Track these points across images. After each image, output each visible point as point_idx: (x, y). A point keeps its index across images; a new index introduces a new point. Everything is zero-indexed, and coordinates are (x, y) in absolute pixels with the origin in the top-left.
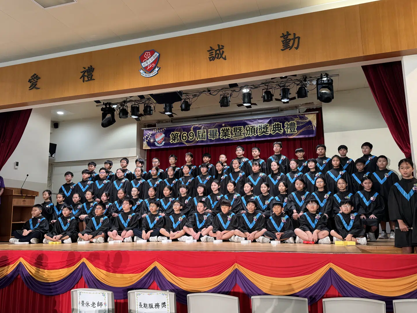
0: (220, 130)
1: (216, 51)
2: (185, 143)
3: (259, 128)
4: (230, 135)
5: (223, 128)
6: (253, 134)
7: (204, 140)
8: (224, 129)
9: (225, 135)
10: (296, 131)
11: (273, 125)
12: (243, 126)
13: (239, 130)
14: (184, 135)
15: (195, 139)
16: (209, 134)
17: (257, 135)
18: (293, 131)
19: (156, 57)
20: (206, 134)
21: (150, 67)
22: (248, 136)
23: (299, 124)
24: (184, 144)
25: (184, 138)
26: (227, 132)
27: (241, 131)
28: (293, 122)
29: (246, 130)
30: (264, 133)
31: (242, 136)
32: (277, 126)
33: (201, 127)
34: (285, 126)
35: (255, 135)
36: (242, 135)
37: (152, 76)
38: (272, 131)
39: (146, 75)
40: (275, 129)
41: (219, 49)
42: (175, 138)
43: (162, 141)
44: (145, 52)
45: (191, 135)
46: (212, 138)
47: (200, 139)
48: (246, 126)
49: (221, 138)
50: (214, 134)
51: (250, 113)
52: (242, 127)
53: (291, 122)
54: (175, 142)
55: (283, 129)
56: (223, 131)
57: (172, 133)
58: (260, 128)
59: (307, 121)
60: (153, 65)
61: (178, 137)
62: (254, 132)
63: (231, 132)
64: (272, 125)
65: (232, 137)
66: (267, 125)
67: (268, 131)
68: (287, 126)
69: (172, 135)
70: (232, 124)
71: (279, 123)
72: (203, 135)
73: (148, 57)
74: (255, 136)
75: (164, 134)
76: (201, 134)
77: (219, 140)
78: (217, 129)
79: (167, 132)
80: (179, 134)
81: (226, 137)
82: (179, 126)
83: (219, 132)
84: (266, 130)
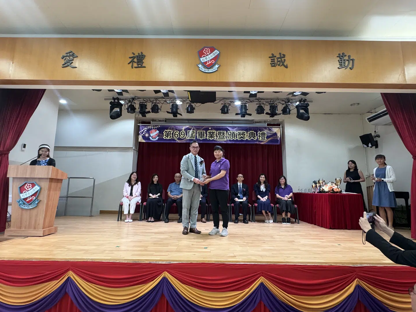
0: (207, 132)
1: (278, 58)
4: (215, 137)
5: (210, 131)
6: (234, 138)
7: (193, 139)
8: (211, 132)
9: (211, 137)
10: (266, 139)
11: (249, 133)
12: (225, 131)
13: (222, 134)
14: (176, 133)
15: (185, 138)
16: (198, 135)
17: (236, 139)
18: (263, 139)
19: (216, 55)
20: (195, 134)
21: (210, 63)
22: (229, 139)
23: (268, 134)
24: (176, 140)
25: (176, 136)
26: (213, 134)
27: (224, 135)
29: (228, 135)
30: (242, 139)
31: (225, 139)
32: (252, 134)
33: (192, 128)
34: (258, 134)
35: (235, 139)
37: (211, 71)
38: (248, 137)
39: (205, 70)
40: (250, 136)
41: (281, 58)
42: (168, 135)
43: (156, 136)
44: (205, 47)
45: (183, 133)
46: (200, 138)
47: (190, 138)
48: (228, 131)
49: (208, 139)
50: (202, 135)
51: (231, 122)
53: (263, 132)
54: (168, 138)
55: (256, 136)
57: (166, 131)
58: (239, 134)
59: (274, 132)
60: (213, 62)
61: (170, 134)
63: (216, 135)
64: (249, 132)
65: (216, 139)
66: (245, 132)
67: (245, 137)
68: (259, 135)
69: (166, 132)
70: (217, 129)
71: (253, 131)
72: (193, 135)
73: (208, 53)
74: (235, 140)
75: (158, 130)
76: (191, 134)
77: (206, 140)
78: (205, 131)
79: (161, 130)
80: (172, 132)
81: (212, 138)
82: (172, 126)
83: (206, 133)
84: (244, 136)
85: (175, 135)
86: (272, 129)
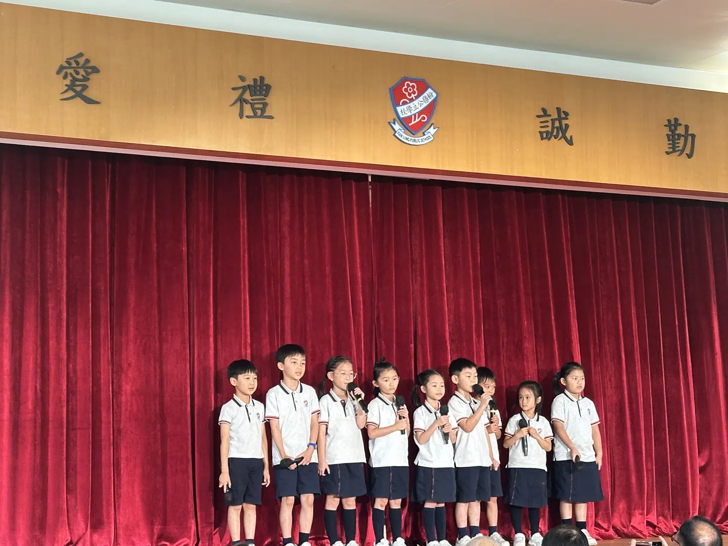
1: (553, 121)
19: (430, 101)
21: (417, 120)
37: (421, 143)
39: (407, 139)
41: (560, 119)
44: (406, 79)
60: (424, 118)
73: (413, 96)
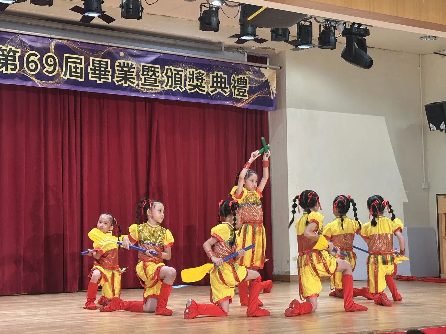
0: (116, 65)
2: (34, 79)
3: (189, 77)
4: (134, 79)
5: (122, 61)
6: (178, 88)
7: (79, 79)
8: (124, 63)
9: (126, 79)
10: (247, 95)
11: (213, 77)
12: (159, 66)
13: (152, 73)
14: (31, 59)
15: (58, 75)
16: (91, 69)
17: (184, 89)
18: (241, 94)
20: (83, 66)
22: (168, 88)
23: (252, 84)
24: (31, 80)
25: (32, 66)
26: (129, 71)
27: (157, 75)
28: (244, 78)
29: (165, 76)
30: (196, 89)
31: (158, 86)
32: (219, 80)
34: (232, 82)
35: (182, 89)
36: (158, 84)
38: (211, 87)
40: (215, 84)
42: (6, 62)
45: (51, 61)
46: (97, 80)
47: (71, 75)
48: (166, 67)
49: (117, 84)
50: (103, 71)
51: (172, 42)
52: (158, 68)
53: (241, 77)
54: (6, 70)
55: (228, 87)
56: (120, 69)
58: (191, 76)
59: (264, 80)
61: (15, 60)
62: (179, 83)
63: (137, 74)
64: (211, 75)
65: (138, 85)
66: (203, 74)
67: (204, 87)
68: (234, 82)
71: (222, 73)
72: (78, 68)
74: (181, 91)
76: (73, 65)
77: (112, 85)
78: (109, 61)
80: (20, 54)
81: (127, 82)
82: (18, 34)
83: (112, 67)
84: (201, 83)
85: (28, 63)
86: (259, 70)
